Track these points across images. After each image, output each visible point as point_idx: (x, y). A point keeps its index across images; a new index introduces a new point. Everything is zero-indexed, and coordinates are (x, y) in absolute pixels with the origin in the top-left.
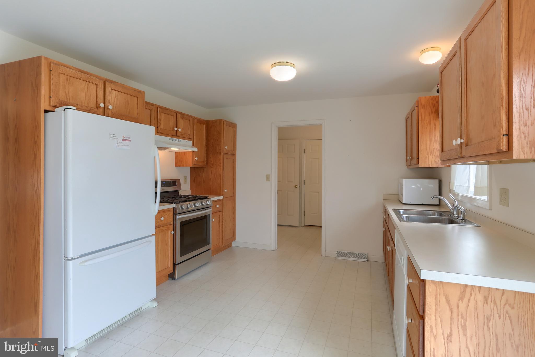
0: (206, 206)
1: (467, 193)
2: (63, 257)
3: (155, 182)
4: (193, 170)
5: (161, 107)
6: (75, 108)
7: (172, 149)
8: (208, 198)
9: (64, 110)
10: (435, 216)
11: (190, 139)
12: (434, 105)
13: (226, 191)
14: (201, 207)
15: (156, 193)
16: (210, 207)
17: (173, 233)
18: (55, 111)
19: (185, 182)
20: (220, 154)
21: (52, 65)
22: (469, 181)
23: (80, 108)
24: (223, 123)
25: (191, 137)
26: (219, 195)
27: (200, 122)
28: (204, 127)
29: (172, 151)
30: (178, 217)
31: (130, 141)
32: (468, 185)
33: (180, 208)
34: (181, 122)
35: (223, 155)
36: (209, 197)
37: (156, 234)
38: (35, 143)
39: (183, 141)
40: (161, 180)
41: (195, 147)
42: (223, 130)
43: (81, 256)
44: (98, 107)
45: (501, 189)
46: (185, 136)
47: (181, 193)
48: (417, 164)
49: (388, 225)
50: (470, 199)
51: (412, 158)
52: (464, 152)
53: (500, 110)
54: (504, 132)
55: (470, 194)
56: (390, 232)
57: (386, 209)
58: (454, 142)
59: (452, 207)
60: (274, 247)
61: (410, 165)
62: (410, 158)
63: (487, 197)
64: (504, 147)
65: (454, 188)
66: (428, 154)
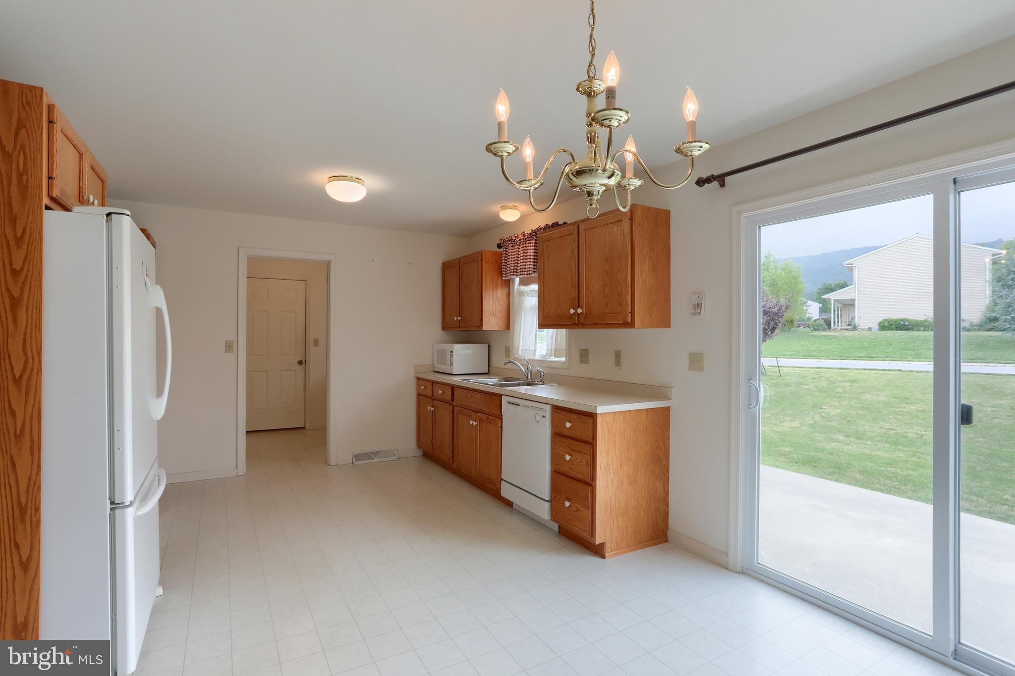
1: (533, 357)
9: (108, 215)
10: (501, 382)
12: (497, 261)
21: (55, 109)
22: (535, 344)
32: (535, 348)
45: (580, 350)
48: (478, 327)
49: (453, 400)
50: (541, 362)
51: (463, 318)
52: (582, 320)
53: (626, 296)
54: (629, 310)
55: (537, 357)
56: (465, 407)
57: (433, 383)
58: (572, 311)
59: (526, 371)
60: (242, 469)
61: (457, 327)
62: (459, 318)
63: (565, 358)
64: (629, 320)
65: (520, 353)
66: (491, 315)
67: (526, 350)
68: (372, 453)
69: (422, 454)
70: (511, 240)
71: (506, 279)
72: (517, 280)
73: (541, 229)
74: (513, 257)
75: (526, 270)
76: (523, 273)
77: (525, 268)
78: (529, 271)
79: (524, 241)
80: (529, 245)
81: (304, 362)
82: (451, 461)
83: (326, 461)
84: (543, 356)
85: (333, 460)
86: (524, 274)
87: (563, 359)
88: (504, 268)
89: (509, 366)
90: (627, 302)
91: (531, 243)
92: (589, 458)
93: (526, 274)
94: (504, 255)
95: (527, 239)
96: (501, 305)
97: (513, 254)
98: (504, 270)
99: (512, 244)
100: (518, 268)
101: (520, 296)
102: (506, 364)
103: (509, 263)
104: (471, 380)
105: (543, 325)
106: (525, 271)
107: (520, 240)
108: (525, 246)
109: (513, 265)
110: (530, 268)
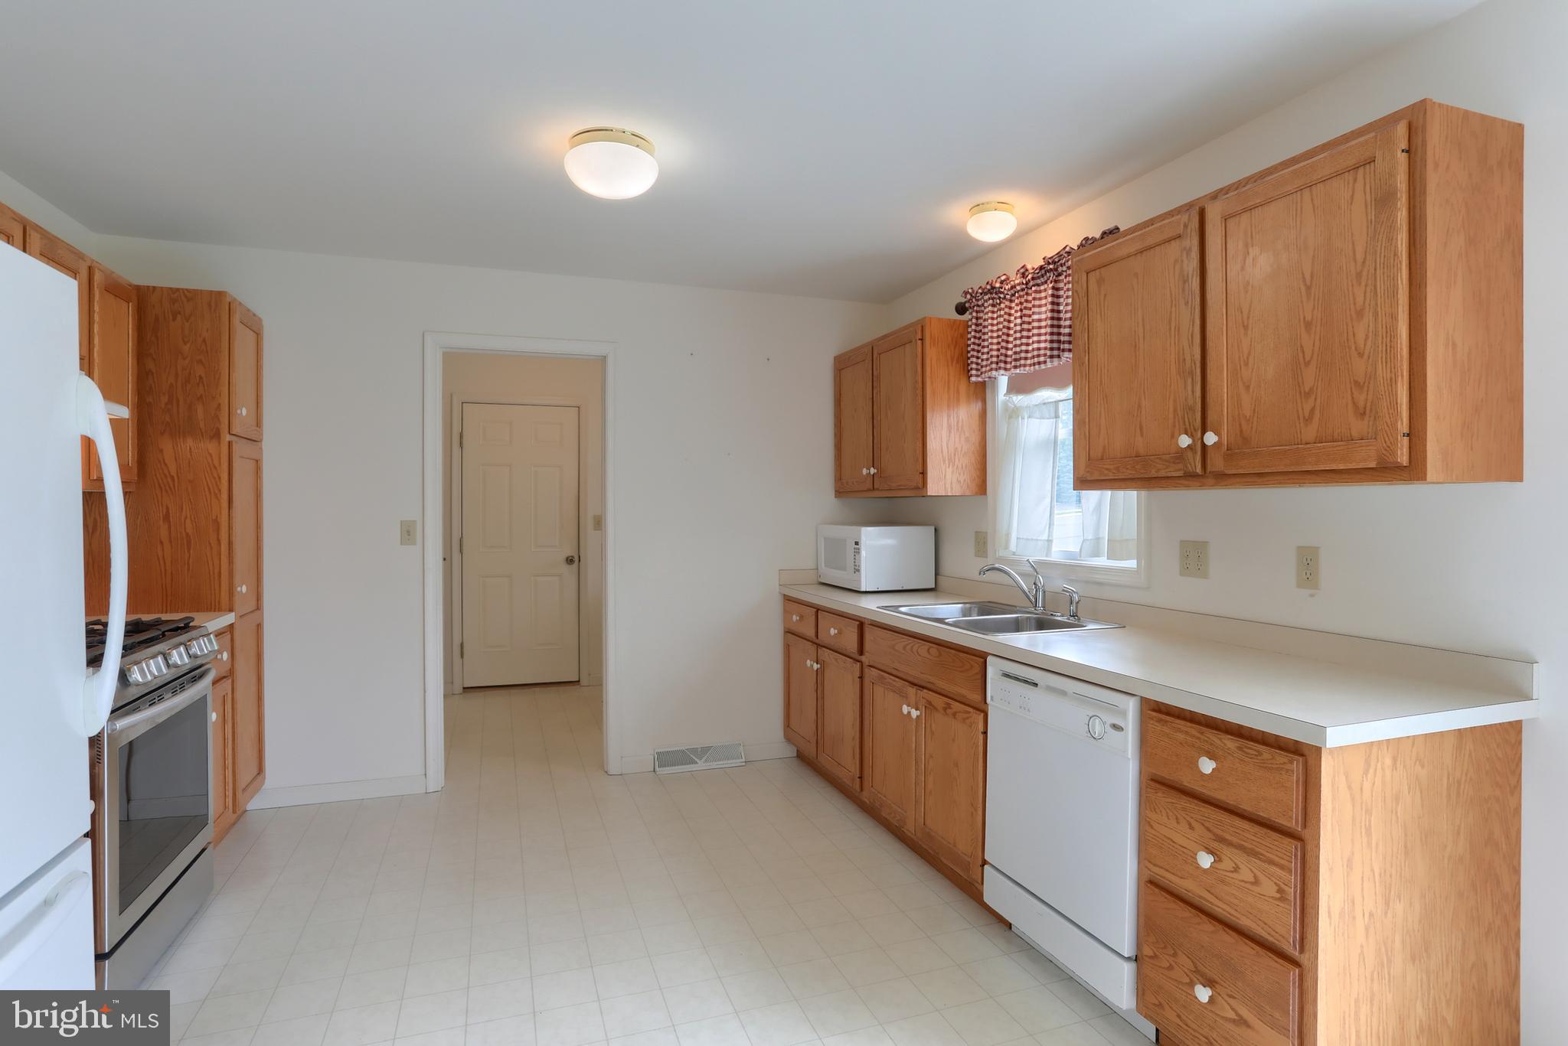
1: (1047, 556)
8: (191, 624)
10: (970, 616)
12: (956, 342)
13: (244, 589)
16: (208, 663)
20: (218, 435)
22: (1049, 527)
26: (222, 608)
27: (115, 285)
28: (127, 314)
32: (1049, 536)
35: (230, 444)
36: (198, 619)
41: (116, 401)
42: (230, 341)
45: (1184, 544)
48: (917, 488)
49: (861, 652)
50: (1069, 569)
51: (880, 470)
52: (1217, 463)
53: (1393, 382)
54: (1403, 426)
55: (1055, 556)
56: (890, 671)
57: (818, 610)
58: (1185, 441)
59: (1030, 590)
60: (436, 778)
61: (869, 490)
62: (873, 471)
63: (1135, 561)
64: (1403, 458)
65: (1013, 547)
66: (944, 461)
67: (1027, 539)
68: (694, 751)
69: (795, 755)
70: (990, 292)
71: (980, 379)
72: (1003, 381)
73: (1069, 253)
74: (995, 328)
75: (1029, 355)
76: (1022, 362)
77: (1027, 352)
78: (1039, 356)
79: (1023, 290)
80: (1038, 296)
81: (576, 559)
82: (857, 787)
83: (602, 766)
84: (1069, 555)
85: (614, 767)
86: (1025, 366)
87: (1132, 564)
88: (973, 356)
89: (991, 576)
90: (1394, 405)
91: (1040, 292)
92: (1293, 879)
93: (1030, 365)
94: (973, 327)
95: (1031, 283)
96: (967, 440)
97: (995, 322)
98: (974, 360)
99: (993, 299)
100: (1010, 353)
101: (1010, 417)
102: (982, 572)
103: (986, 343)
104: (903, 609)
105: (1084, 481)
106: (1026, 359)
107: (1013, 287)
108: (1027, 301)
109: (995, 347)
110: (1039, 349)
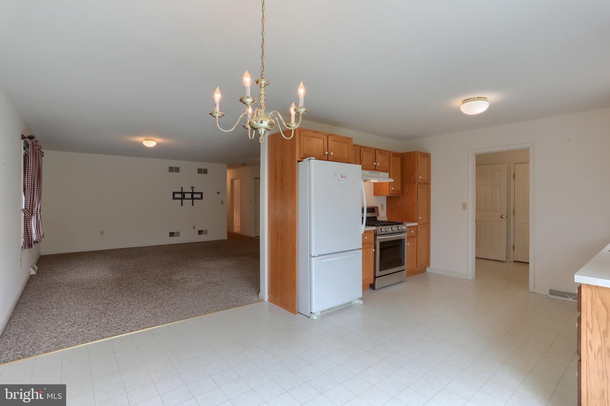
0: (401, 231)
2: (309, 255)
3: (362, 209)
4: (389, 198)
5: (363, 147)
6: (314, 158)
7: (372, 181)
8: (403, 223)
9: (309, 160)
11: (387, 171)
13: (420, 218)
14: (397, 231)
15: (363, 218)
16: (405, 232)
17: (374, 250)
18: (303, 161)
19: (382, 210)
20: (415, 183)
21: (301, 131)
23: (318, 158)
24: (417, 154)
25: (388, 170)
26: (414, 222)
27: (395, 155)
28: (399, 160)
29: (371, 183)
30: (378, 238)
31: (345, 177)
33: (380, 231)
34: (379, 157)
35: (417, 185)
36: (405, 223)
37: (363, 249)
38: (293, 182)
39: (381, 174)
40: (367, 207)
41: (391, 178)
42: (417, 162)
43: (319, 256)
44: (325, 154)
46: (383, 169)
47: (379, 219)
60: (471, 276)
68: (568, 293)
